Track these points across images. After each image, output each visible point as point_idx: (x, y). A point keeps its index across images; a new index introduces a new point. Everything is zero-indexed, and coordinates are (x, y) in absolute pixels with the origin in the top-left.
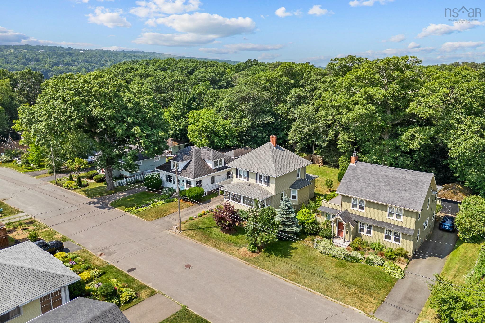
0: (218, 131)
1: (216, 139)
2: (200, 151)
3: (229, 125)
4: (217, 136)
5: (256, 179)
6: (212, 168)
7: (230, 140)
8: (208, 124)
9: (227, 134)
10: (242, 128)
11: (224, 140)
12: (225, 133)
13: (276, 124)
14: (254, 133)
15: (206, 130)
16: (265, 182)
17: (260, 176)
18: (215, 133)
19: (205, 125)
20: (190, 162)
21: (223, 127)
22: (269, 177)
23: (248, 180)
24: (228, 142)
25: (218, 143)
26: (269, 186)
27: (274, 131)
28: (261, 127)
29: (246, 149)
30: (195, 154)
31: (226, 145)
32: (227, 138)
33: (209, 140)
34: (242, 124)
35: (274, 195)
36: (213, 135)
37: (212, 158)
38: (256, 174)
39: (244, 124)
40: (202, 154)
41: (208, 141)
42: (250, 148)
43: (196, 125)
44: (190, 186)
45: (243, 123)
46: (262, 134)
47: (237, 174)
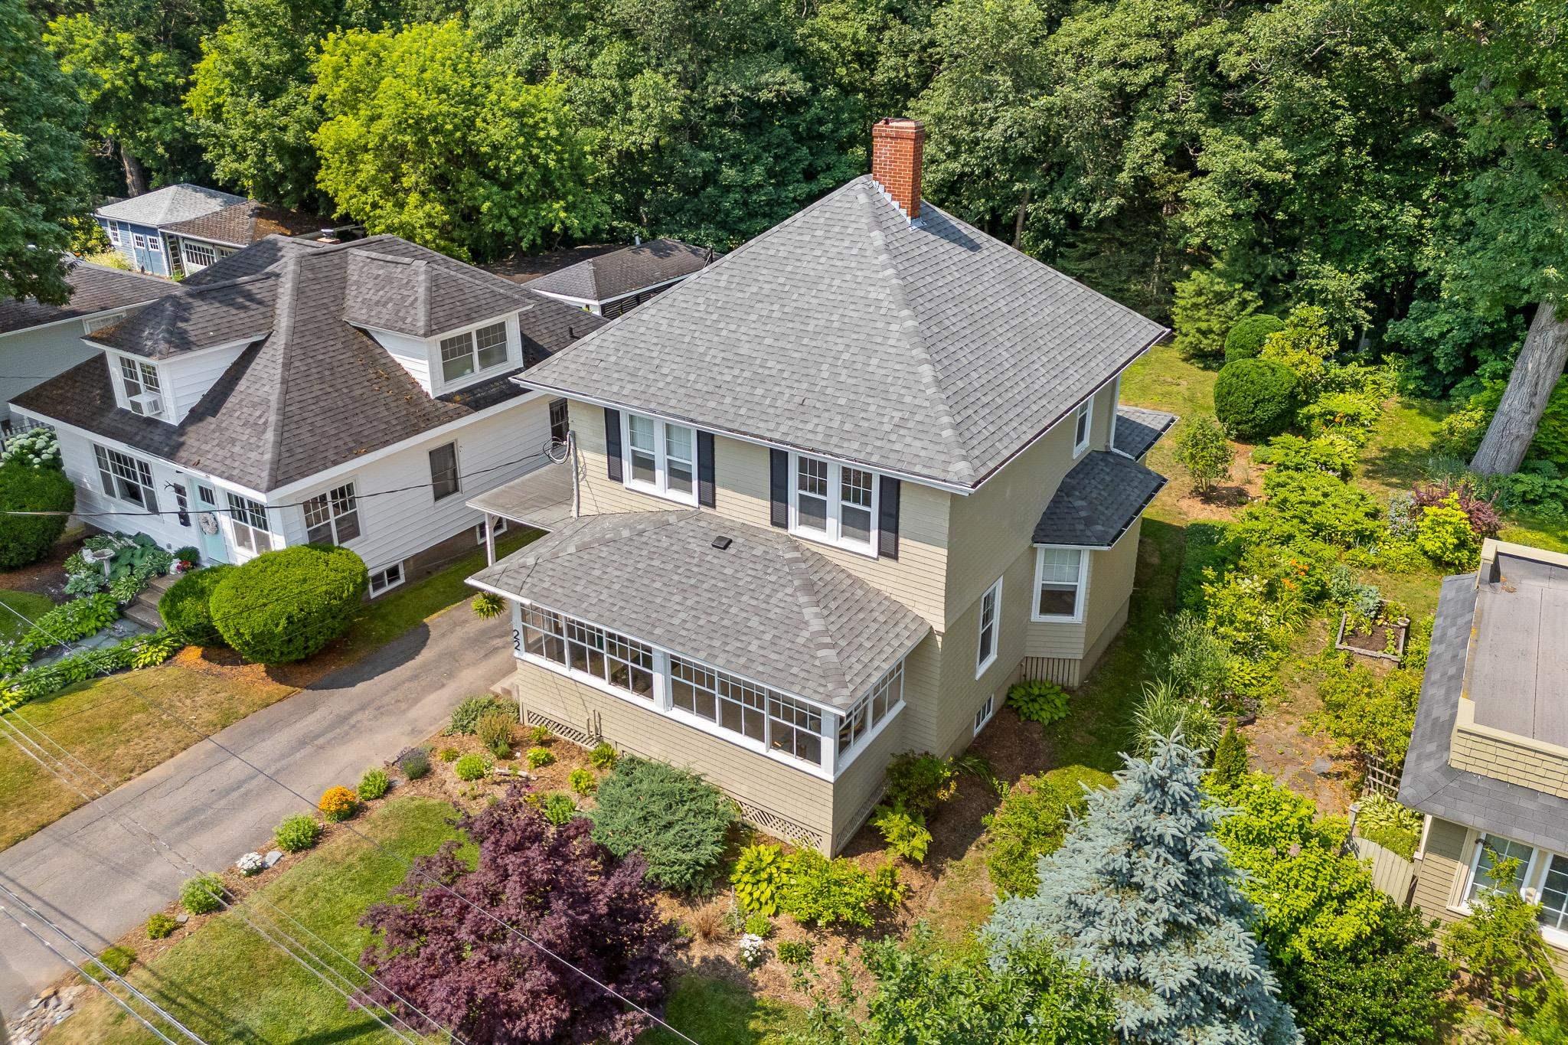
0: (495, 147)
1: (487, 198)
2: (343, 267)
3: (553, 111)
4: (492, 176)
5: (778, 493)
6: (427, 386)
7: (570, 198)
8: (431, 107)
9: (546, 167)
10: (632, 133)
11: (535, 200)
12: (534, 159)
13: (816, 110)
14: (701, 163)
15: (422, 143)
16: (853, 522)
17: (814, 472)
18: (476, 159)
19: (411, 111)
20: (254, 349)
21: (523, 125)
22: (892, 488)
23: (708, 499)
24: (556, 212)
25: (499, 218)
26: (889, 551)
27: (805, 150)
28: (733, 126)
29: (662, 251)
30: (299, 292)
31: (546, 232)
32: (548, 185)
33: (449, 203)
34: (629, 107)
35: (940, 626)
36: (467, 175)
37: (420, 316)
38: (778, 460)
39: (643, 109)
40: (351, 292)
41: (439, 208)
42: (682, 246)
43: (364, 112)
44: (263, 541)
45: (635, 100)
46: (745, 169)
47: (613, 449)
